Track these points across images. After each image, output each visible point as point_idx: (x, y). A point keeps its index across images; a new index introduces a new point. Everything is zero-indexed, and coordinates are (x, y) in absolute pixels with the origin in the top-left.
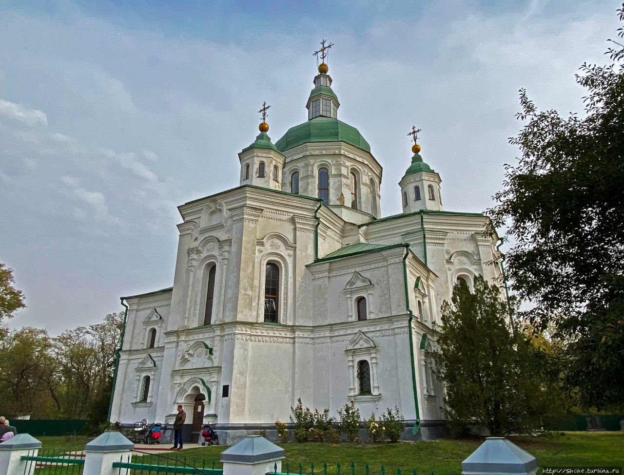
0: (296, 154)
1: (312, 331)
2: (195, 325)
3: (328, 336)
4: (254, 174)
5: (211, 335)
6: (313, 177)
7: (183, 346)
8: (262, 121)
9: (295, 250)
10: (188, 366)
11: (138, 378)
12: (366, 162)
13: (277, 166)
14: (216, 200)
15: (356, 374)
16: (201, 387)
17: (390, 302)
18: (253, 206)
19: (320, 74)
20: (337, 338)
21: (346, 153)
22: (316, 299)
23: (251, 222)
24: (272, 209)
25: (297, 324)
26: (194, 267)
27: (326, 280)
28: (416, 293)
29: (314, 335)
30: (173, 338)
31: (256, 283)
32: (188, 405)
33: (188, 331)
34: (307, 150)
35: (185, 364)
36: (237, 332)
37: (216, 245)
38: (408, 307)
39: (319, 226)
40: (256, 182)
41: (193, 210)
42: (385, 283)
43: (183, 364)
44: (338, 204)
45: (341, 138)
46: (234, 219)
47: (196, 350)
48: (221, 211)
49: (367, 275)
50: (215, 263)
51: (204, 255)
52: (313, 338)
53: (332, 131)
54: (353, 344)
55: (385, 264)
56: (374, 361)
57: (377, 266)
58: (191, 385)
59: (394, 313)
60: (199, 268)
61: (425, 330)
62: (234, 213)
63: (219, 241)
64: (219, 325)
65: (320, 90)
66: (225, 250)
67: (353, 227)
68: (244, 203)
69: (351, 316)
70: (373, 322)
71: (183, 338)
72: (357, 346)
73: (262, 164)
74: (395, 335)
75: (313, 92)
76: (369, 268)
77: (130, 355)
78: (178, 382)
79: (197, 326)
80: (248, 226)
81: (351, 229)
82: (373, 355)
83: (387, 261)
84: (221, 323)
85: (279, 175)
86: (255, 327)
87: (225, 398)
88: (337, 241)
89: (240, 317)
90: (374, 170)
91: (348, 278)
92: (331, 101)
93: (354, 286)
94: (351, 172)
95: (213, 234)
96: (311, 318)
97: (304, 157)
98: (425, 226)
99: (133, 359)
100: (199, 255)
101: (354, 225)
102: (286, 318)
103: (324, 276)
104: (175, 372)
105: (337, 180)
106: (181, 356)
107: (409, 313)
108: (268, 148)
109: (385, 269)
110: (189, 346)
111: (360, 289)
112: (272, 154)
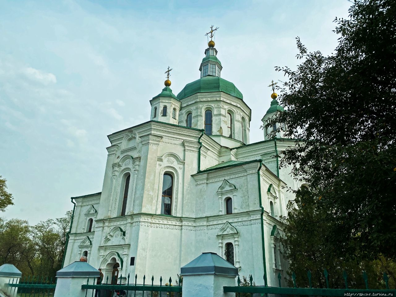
0: (190, 101)
1: (195, 222)
2: (115, 216)
3: (205, 225)
4: (160, 114)
5: (125, 222)
6: (201, 116)
7: (107, 230)
8: (167, 79)
9: (184, 165)
10: (109, 244)
11: (80, 252)
12: (239, 106)
13: (175, 108)
14: (132, 131)
15: (224, 252)
16: (117, 258)
17: (248, 201)
18: (156, 135)
19: (209, 47)
20: (212, 226)
21: (225, 100)
22: (198, 199)
23: (154, 145)
24: (169, 137)
25: (184, 216)
26: (116, 176)
27: (205, 185)
28: (268, 196)
29: (196, 224)
30: (101, 225)
31: (156, 187)
32: (108, 270)
33: (110, 220)
34: (197, 98)
35: (107, 242)
36: (141, 220)
37: (131, 161)
38: (261, 204)
39: (201, 148)
40: (161, 119)
41: (117, 138)
42: (245, 188)
43: (106, 242)
44: (218, 134)
45: (222, 90)
46: (143, 143)
47: (115, 232)
48: (135, 138)
49: (232, 182)
50: (129, 173)
51: (122, 168)
52: (195, 226)
53: (215, 85)
54: (222, 231)
55: (245, 174)
56: (237, 243)
57: (240, 175)
58: (110, 257)
59: (251, 209)
60: (119, 176)
61: (275, 222)
62: (143, 139)
63: (133, 158)
64: (130, 215)
65: (209, 58)
66: (136, 164)
67: (227, 150)
68: (150, 132)
69: (221, 211)
70: (237, 216)
71: (107, 224)
72: (225, 233)
73: (165, 107)
74: (251, 225)
75: (204, 60)
76: (234, 177)
77: (75, 236)
78: (102, 254)
79: (116, 216)
80: (152, 148)
81: (226, 151)
82: (236, 239)
83: (246, 172)
84: (131, 214)
85: (177, 114)
86: (154, 218)
87: (132, 266)
88: (215, 159)
89: (144, 211)
90: (244, 111)
91: (220, 184)
92: (216, 66)
93: (224, 190)
94: (228, 113)
95: (129, 153)
96: (194, 212)
97: (195, 102)
98: (278, 149)
99: (77, 240)
100: (119, 168)
101: (227, 148)
102: (176, 212)
103: (203, 183)
104: (101, 247)
105: (217, 118)
106: (105, 237)
107: (261, 209)
108: (171, 96)
109: (245, 177)
110: (110, 230)
111: (227, 192)
112: (172, 101)
